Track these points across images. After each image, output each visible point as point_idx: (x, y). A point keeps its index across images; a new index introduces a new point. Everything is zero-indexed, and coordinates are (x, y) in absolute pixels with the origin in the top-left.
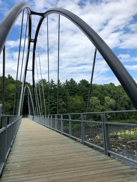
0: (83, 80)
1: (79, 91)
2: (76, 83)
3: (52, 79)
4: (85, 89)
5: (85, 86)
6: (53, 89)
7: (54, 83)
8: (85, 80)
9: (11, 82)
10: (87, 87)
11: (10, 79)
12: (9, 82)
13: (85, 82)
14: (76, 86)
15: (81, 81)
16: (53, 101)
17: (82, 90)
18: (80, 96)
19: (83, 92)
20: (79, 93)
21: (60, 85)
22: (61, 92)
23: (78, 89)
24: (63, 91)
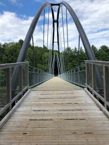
0: (103, 46)
1: (99, 55)
2: (97, 49)
3: (75, 47)
4: (105, 54)
5: (105, 51)
6: (76, 55)
7: (77, 50)
8: (105, 46)
9: (46, 51)
10: (107, 52)
11: (45, 49)
12: (44, 51)
13: (105, 48)
14: (96, 51)
15: (101, 47)
16: (76, 65)
17: (102, 54)
18: (100, 59)
19: (103, 56)
20: (99, 58)
21: (82, 51)
22: (83, 57)
23: (98, 54)
24: (84, 56)
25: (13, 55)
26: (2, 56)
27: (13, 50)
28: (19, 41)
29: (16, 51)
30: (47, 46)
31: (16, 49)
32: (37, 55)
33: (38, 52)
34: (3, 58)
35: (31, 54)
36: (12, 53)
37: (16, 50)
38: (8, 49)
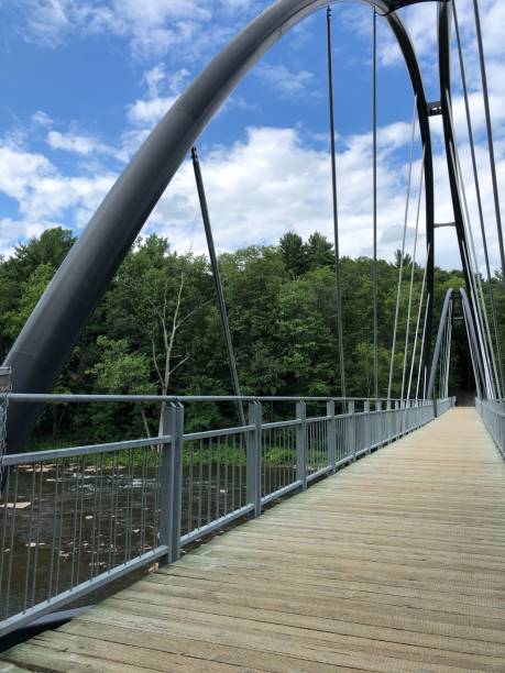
25: (248, 306)
26: (204, 312)
27: (251, 284)
28: (282, 242)
29: (263, 288)
30: (411, 255)
31: (263, 277)
32: (361, 297)
33: (365, 285)
34: (208, 319)
35: (329, 296)
36: (246, 298)
37: (262, 282)
38: (232, 279)
